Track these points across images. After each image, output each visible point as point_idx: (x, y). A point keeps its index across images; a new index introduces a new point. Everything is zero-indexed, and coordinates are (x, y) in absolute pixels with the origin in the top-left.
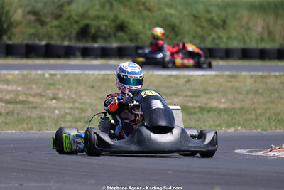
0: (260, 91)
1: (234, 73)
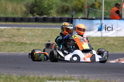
0: (37, 35)
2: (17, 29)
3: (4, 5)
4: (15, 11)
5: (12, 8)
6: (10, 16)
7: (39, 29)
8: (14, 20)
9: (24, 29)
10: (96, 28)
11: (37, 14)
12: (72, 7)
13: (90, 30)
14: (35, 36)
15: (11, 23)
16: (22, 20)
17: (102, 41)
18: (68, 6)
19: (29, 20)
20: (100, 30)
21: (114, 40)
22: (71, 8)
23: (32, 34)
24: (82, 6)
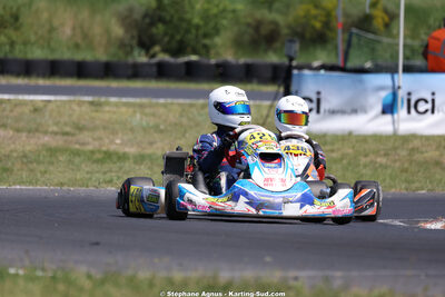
0: (162, 127)
1: (96, 99)
2: (92, 103)
3: (45, 16)
4: (85, 36)
5: (74, 29)
6: (65, 54)
7: (172, 104)
8: (81, 70)
9: (116, 105)
10: (376, 102)
11: (165, 51)
12: (289, 27)
13: (355, 111)
14: (157, 128)
15: (68, 82)
16: (108, 70)
17: (395, 149)
18: (275, 23)
19: (136, 72)
20: (389, 109)
21: (438, 148)
22: (285, 31)
23: (144, 123)
24: (327, 24)
